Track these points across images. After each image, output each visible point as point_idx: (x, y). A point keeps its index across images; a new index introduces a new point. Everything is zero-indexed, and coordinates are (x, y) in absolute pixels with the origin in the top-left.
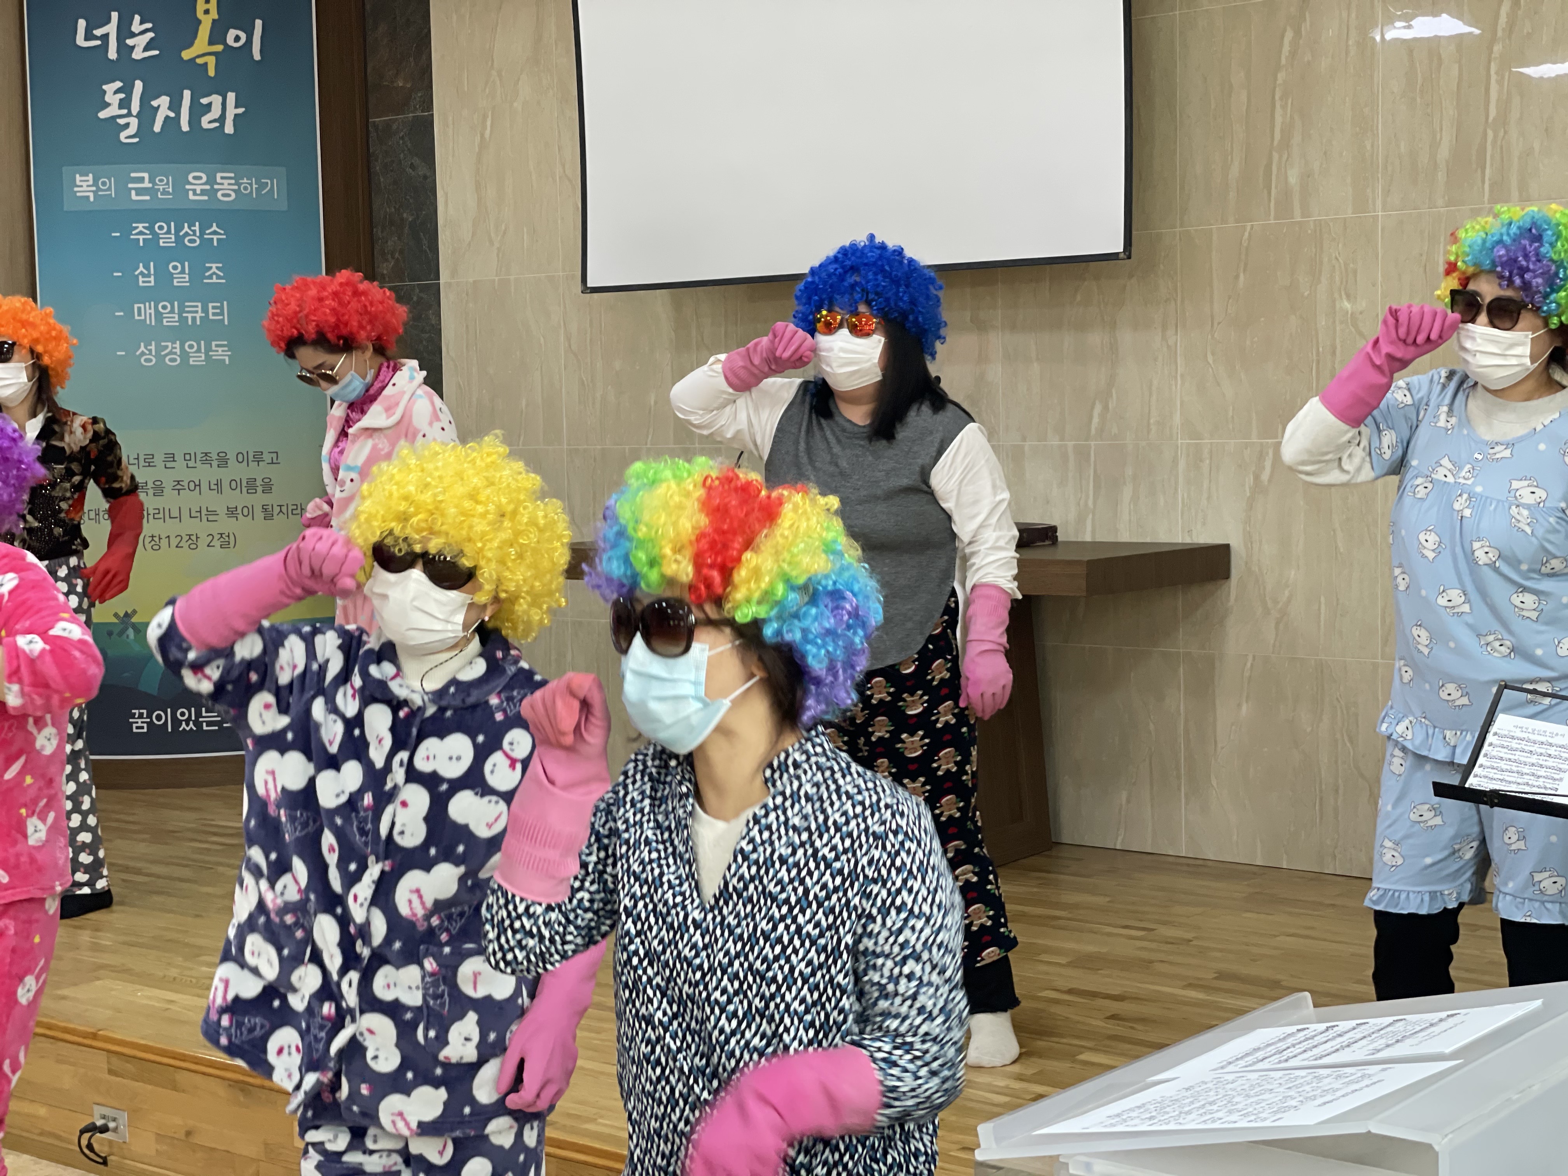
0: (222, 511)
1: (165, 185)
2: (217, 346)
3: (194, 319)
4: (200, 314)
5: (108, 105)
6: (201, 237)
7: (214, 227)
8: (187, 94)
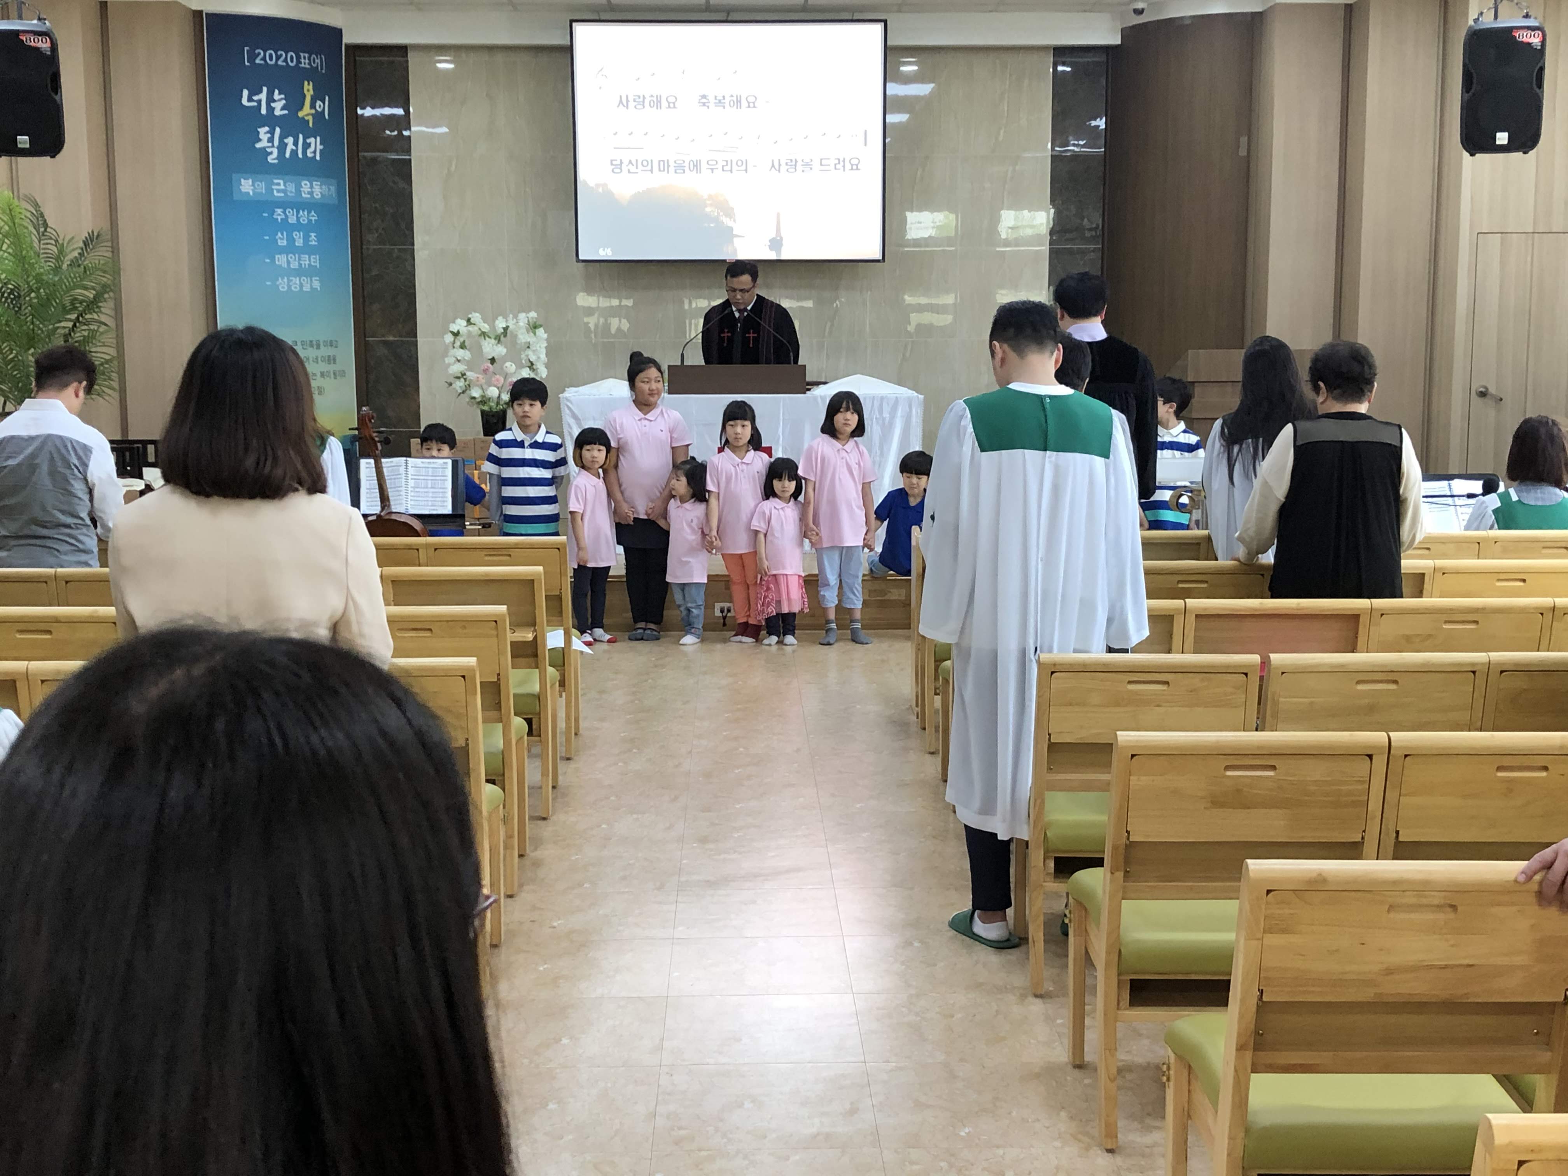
0: (319, 374)
1: (291, 187)
2: (315, 280)
3: (305, 265)
4: (307, 262)
5: (260, 140)
6: (308, 218)
7: (313, 213)
8: (301, 136)
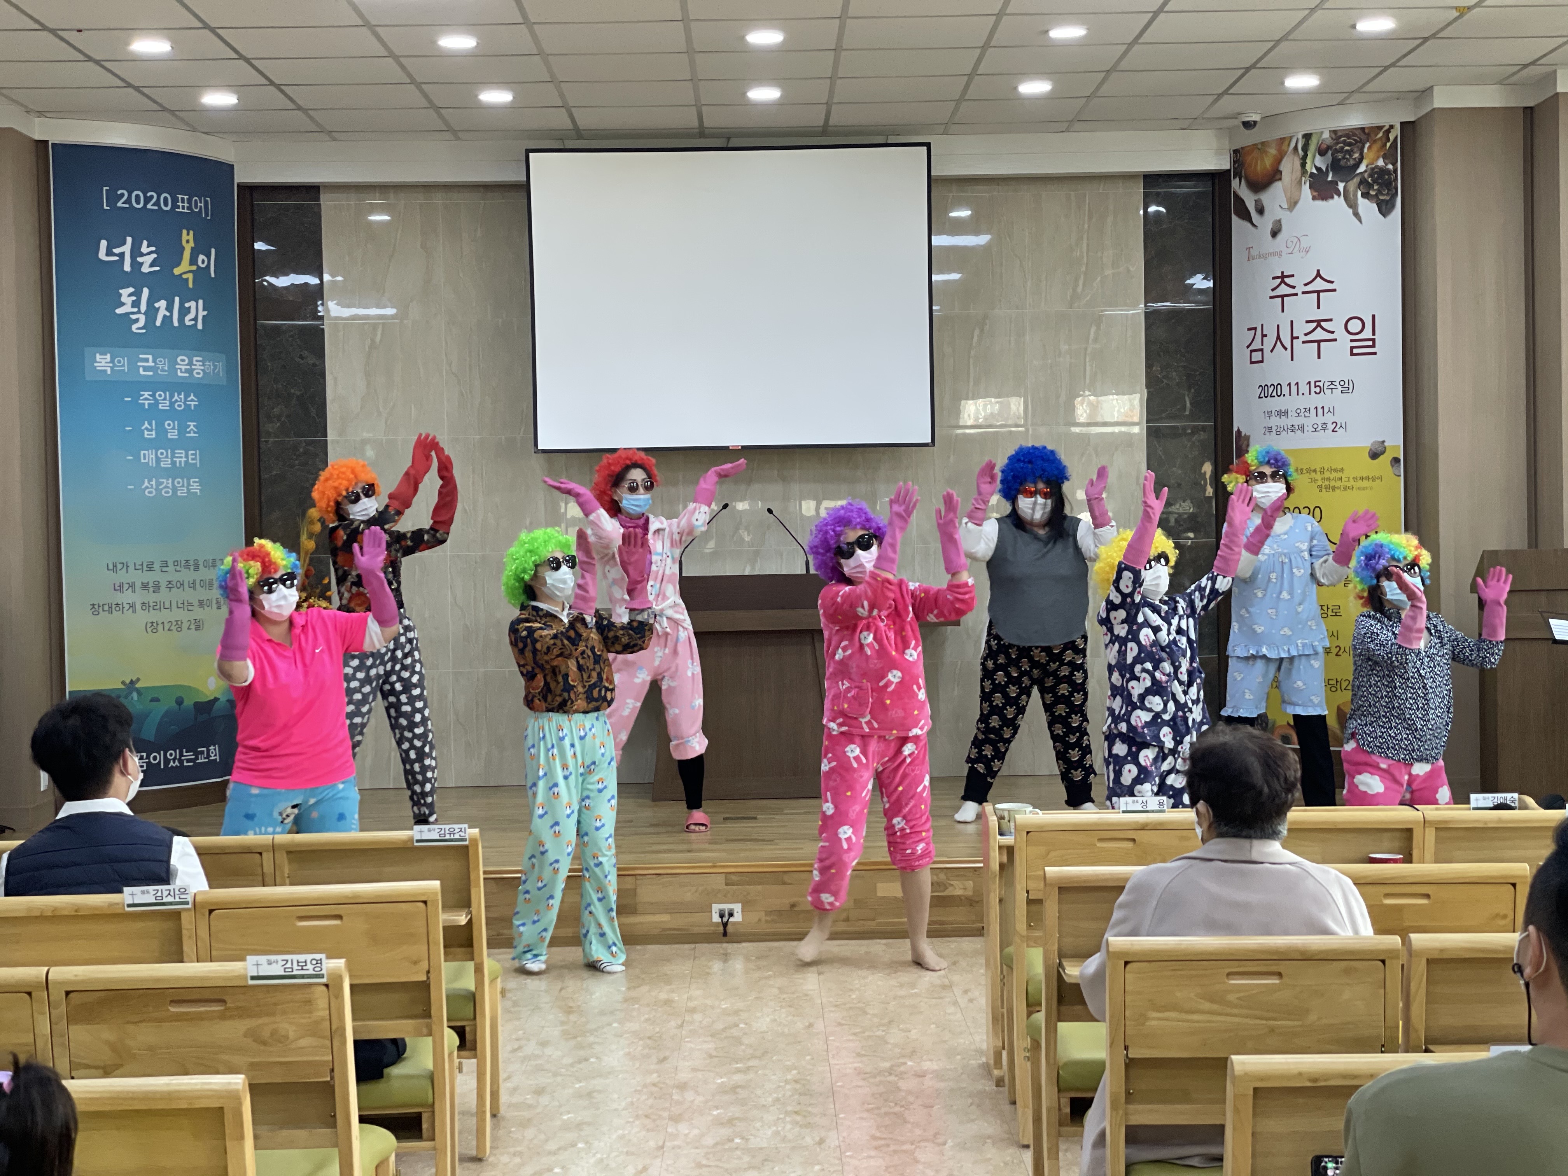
0: (196, 603)
1: (163, 364)
2: (194, 482)
3: (180, 462)
4: (184, 459)
5: (124, 304)
6: (184, 403)
8: (177, 299)
